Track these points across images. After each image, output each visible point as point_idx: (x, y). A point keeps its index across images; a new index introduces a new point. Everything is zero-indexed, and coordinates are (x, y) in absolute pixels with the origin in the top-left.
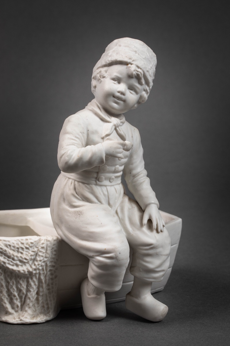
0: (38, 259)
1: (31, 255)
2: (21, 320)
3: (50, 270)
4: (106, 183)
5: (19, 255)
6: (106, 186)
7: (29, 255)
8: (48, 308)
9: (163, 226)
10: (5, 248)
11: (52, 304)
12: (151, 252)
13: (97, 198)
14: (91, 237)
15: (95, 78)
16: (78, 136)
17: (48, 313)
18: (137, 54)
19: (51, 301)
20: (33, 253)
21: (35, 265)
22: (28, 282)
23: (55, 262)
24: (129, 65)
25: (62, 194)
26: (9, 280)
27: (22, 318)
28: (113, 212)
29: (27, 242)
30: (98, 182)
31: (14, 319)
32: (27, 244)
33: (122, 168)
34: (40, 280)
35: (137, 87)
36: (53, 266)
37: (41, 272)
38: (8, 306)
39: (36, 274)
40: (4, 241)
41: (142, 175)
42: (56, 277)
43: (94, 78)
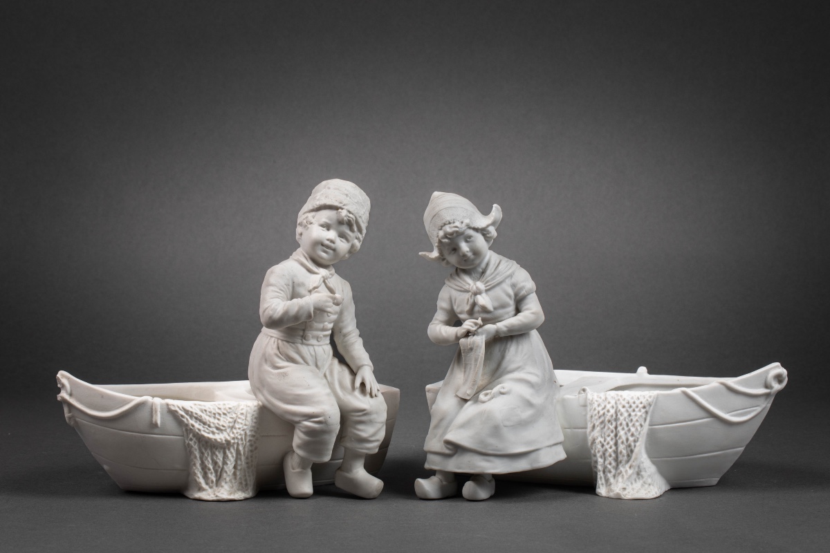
0: (237, 426)
1: (229, 422)
2: (217, 496)
3: (250, 441)
4: (313, 342)
5: (216, 421)
6: (313, 345)
7: (227, 422)
8: (246, 485)
9: (378, 390)
10: (200, 413)
11: (251, 481)
12: (363, 418)
13: (303, 358)
14: (298, 400)
15: (301, 224)
16: (282, 289)
17: (247, 490)
18: (348, 198)
19: (249, 476)
20: (231, 420)
21: (233, 433)
22: (225, 453)
23: (255, 432)
24: (340, 210)
25: (264, 355)
26: (204, 450)
27: (218, 494)
28: (322, 375)
29: (224, 407)
30: (304, 340)
31: (209, 495)
32: (225, 409)
33: (331, 326)
34: (238, 452)
35: (349, 235)
36: (253, 436)
37: (240, 442)
38: (202, 481)
39: (234, 443)
40: (200, 405)
41: (354, 334)
42: (256, 448)
43: (299, 224)
